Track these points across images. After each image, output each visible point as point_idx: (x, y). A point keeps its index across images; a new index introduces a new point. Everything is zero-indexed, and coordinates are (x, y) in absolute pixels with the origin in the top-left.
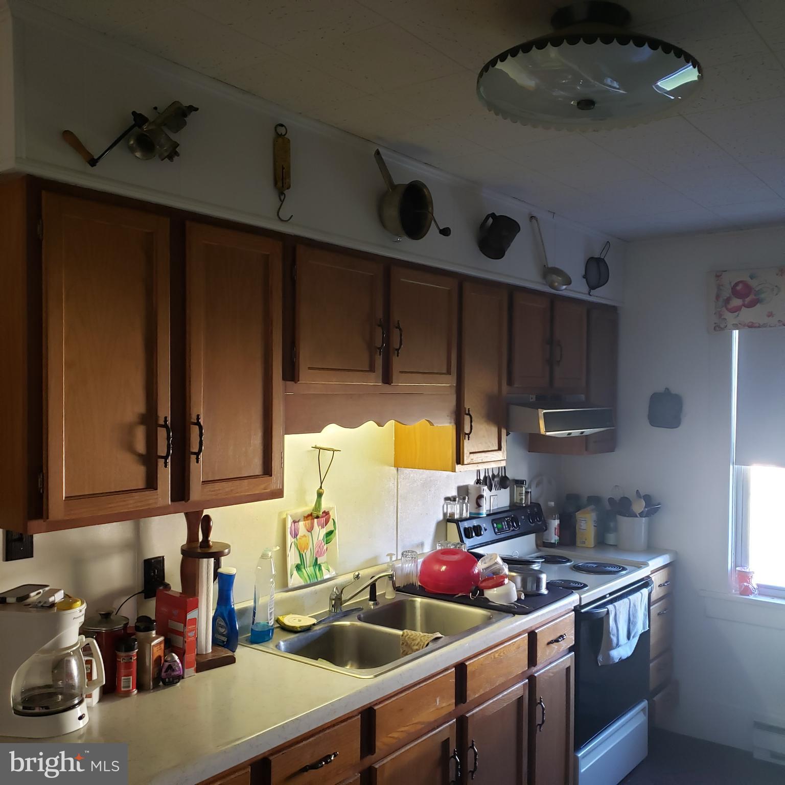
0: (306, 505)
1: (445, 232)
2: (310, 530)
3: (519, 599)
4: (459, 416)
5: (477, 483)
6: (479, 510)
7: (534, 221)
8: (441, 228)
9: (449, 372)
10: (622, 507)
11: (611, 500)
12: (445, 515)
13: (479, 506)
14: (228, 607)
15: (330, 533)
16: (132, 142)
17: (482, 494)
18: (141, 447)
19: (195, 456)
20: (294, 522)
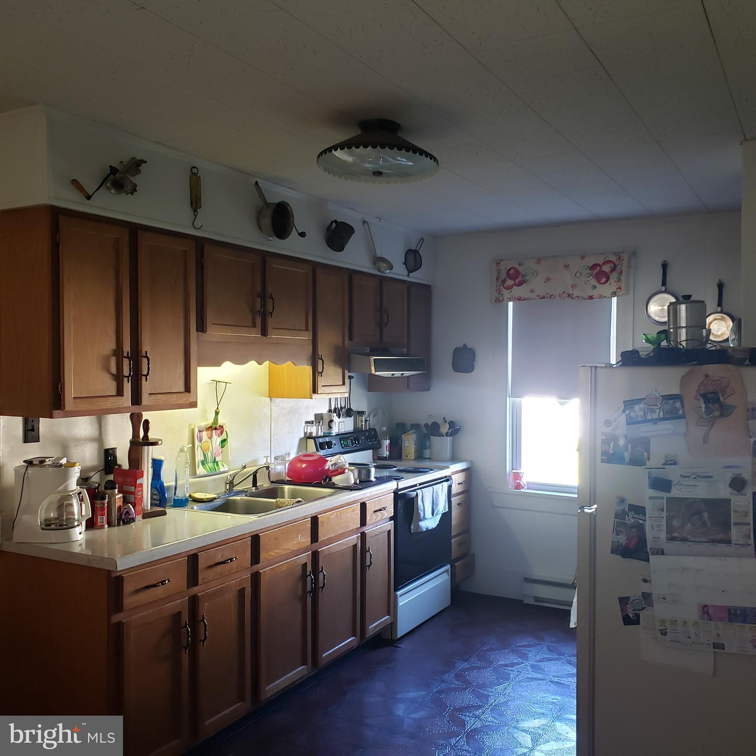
0: (207, 420)
1: (302, 235)
2: (210, 438)
3: (355, 483)
4: (314, 361)
5: (329, 412)
6: (331, 431)
7: (366, 224)
8: (299, 232)
9: (307, 330)
10: (434, 429)
11: (426, 425)
12: (305, 434)
13: (330, 427)
14: (160, 481)
15: (224, 441)
16: (108, 184)
17: (332, 419)
18: (114, 370)
19: (145, 377)
20: (200, 431)
